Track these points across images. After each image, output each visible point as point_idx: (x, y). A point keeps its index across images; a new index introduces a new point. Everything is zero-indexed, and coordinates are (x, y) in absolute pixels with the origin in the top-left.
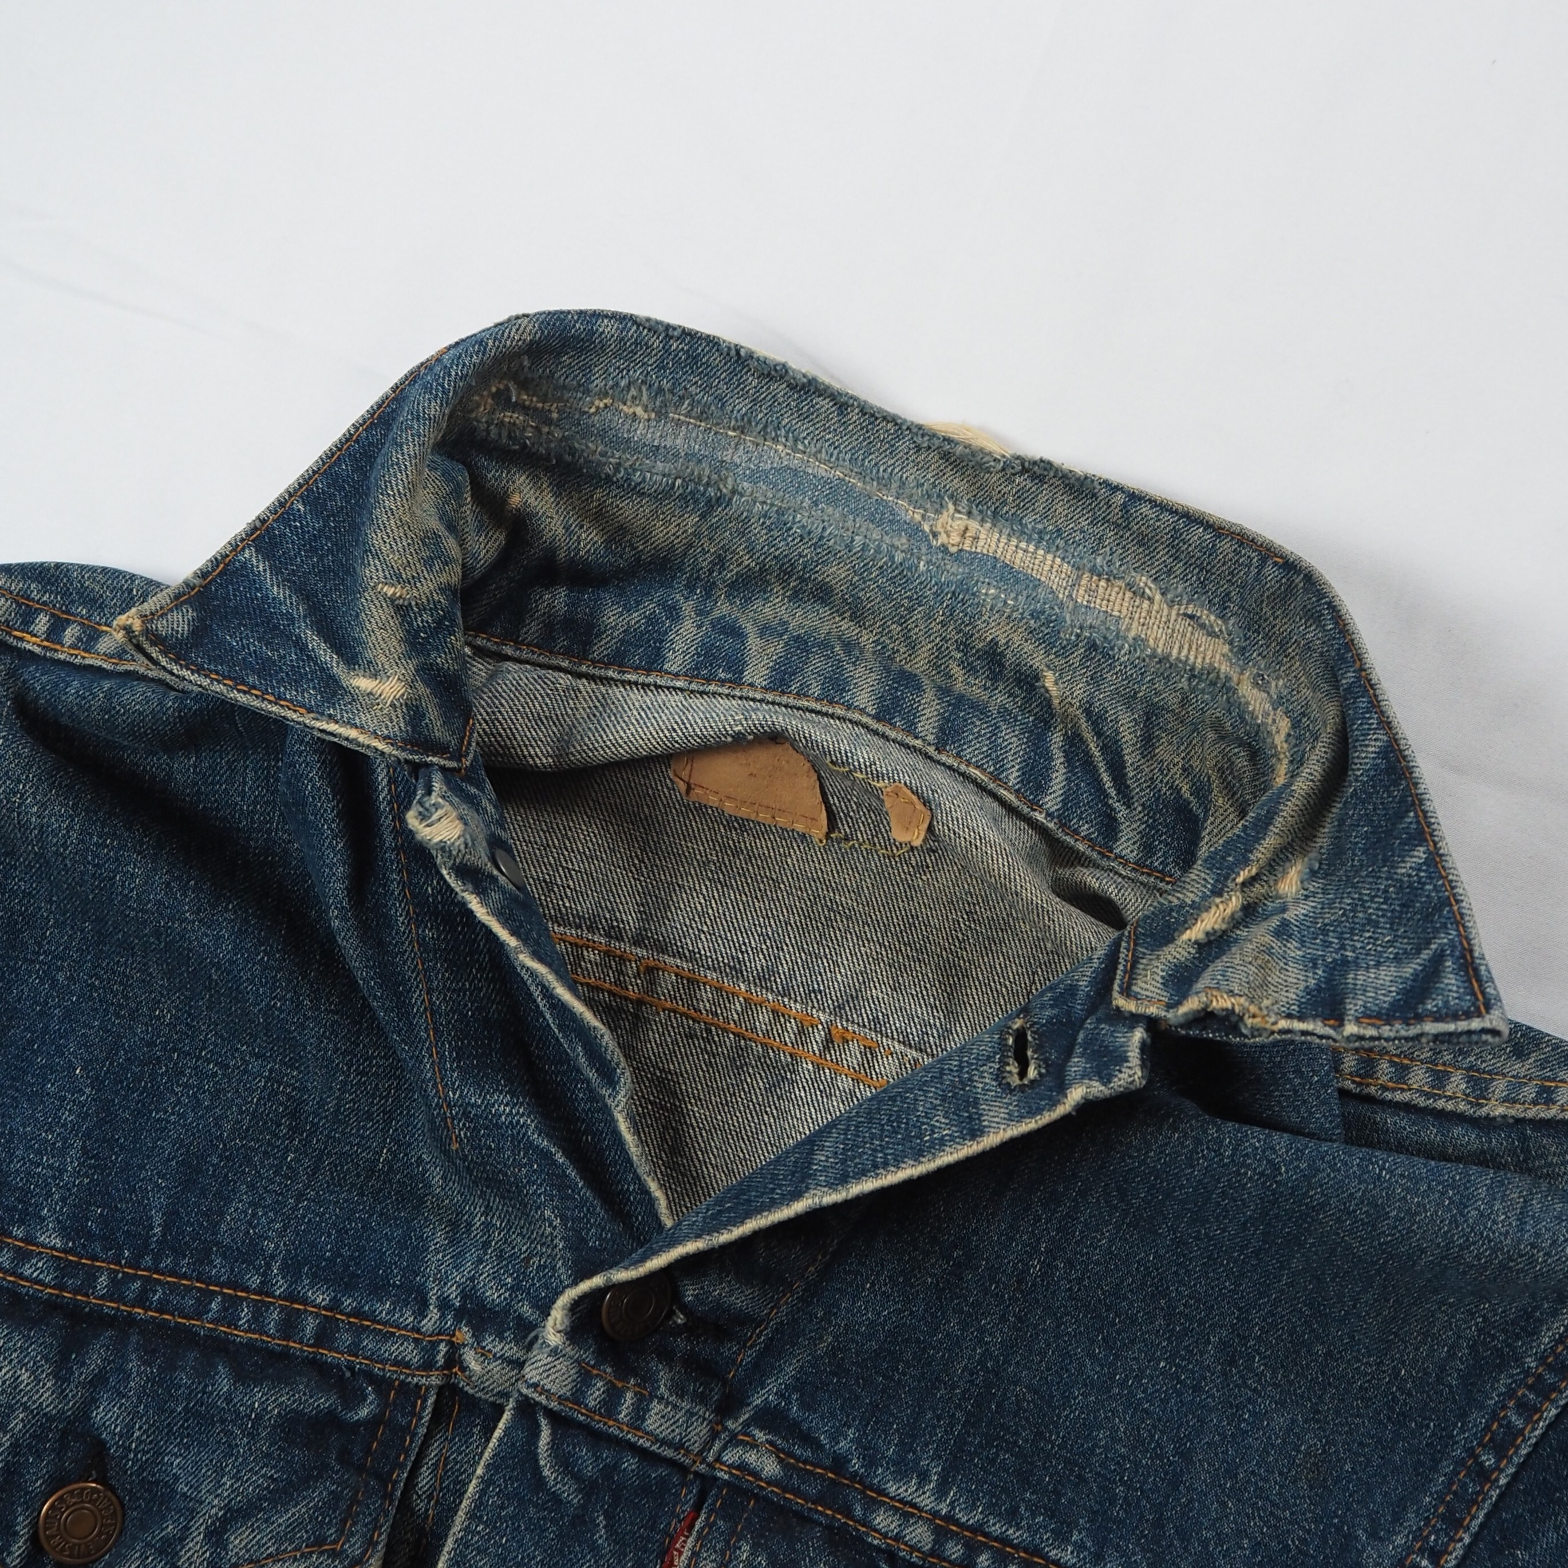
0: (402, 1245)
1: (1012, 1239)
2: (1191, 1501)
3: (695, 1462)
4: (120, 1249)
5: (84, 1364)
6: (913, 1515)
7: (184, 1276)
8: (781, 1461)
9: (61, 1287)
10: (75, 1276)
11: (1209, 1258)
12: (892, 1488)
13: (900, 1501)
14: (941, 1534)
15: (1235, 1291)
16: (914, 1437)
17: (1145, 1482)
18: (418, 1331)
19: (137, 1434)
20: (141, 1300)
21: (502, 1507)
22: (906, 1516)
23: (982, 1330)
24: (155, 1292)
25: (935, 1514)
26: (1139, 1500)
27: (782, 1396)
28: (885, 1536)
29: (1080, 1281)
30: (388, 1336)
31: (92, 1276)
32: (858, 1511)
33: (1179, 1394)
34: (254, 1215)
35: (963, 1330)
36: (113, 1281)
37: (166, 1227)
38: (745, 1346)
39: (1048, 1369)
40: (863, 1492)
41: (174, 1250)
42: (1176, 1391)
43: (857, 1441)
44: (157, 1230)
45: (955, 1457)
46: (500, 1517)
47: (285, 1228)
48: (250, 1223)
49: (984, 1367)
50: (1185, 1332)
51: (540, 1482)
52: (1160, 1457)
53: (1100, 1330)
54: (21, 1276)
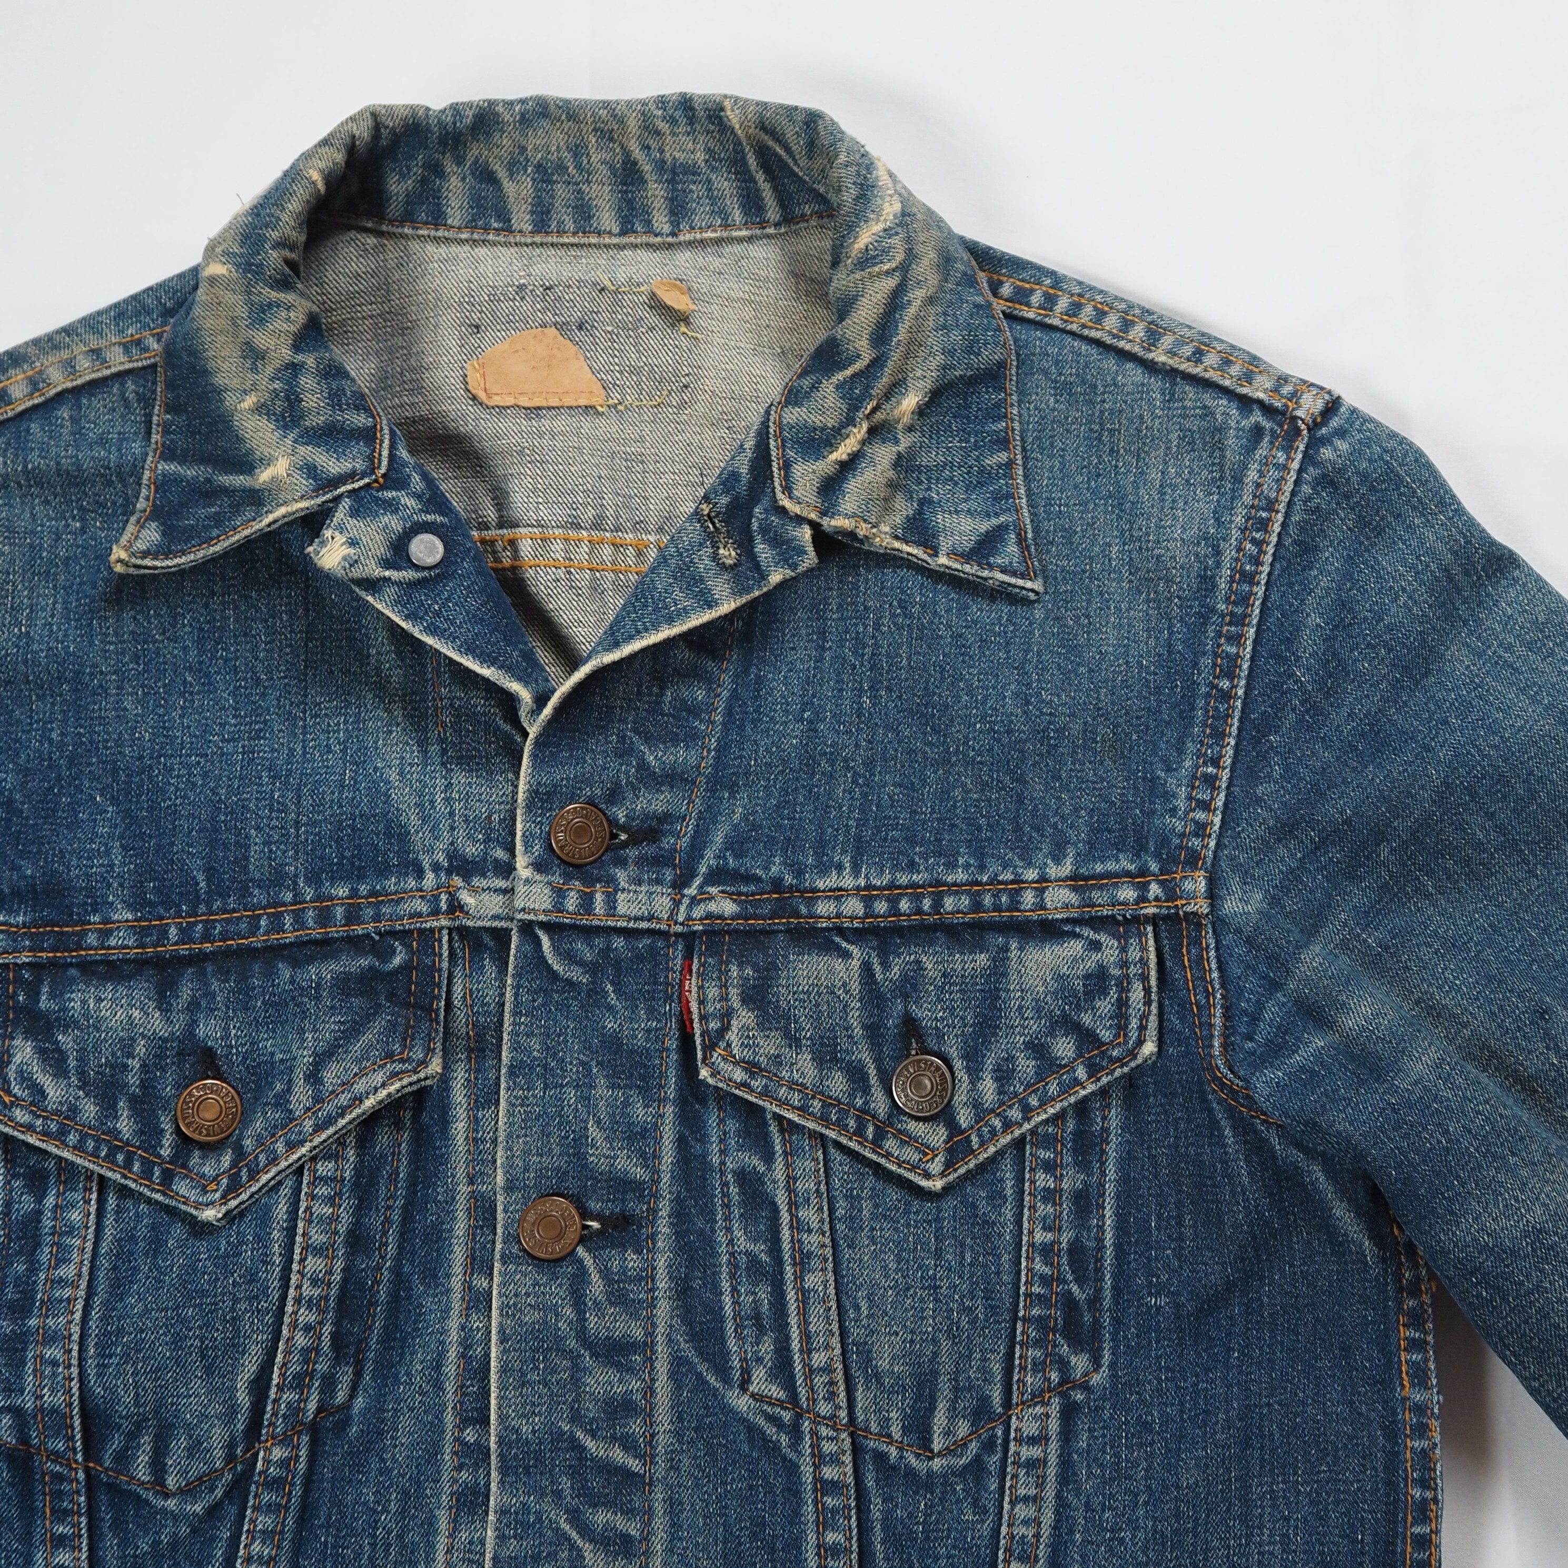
0: (389, 835)
1: (841, 690)
2: (1036, 805)
3: (669, 926)
4: (178, 906)
5: (178, 997)
6: (842, 896)
7: (234, 911)
8: (734, 901)
9: (142, 946)
10: (151, 935)
11: (981, 641)
12: (820, 884)
13: (830, 890)
14: (868, 901)
15: (1008, 658)
16: (824, 847)
17: (999, 809)
18: (421, 890)
19: (234, 1032)
20: (207, 937)
21: (534, 1001)
22: (838, 898)
23: (846, 760)
24: (215, 928)
25: (858, 888)
26: (998, 821)
27: (719, 857)
28: (829, 918)
29: (899, 698)
30: (398, 901)
31: (164, 932)
32: (804, 910)
33: (999, 740)
34: (271, 851)
35: (832, 765)
36: (182, 930)
37: (208, 880)
38: (679, 837)
39: (903, 767)
40: (801, 896)
41: (220, 895)
42: (995, 739)
43: (784, 863)
44: (202, 884)
45: (858, 848)
46: (534, 1008)
47: (297, 853)
48: (270, 858)
49: (858, 784)
50: (986, 698)
51: (554, 975)
52: (1003, 789)
53: (926, 724)
54: (109, 948)
